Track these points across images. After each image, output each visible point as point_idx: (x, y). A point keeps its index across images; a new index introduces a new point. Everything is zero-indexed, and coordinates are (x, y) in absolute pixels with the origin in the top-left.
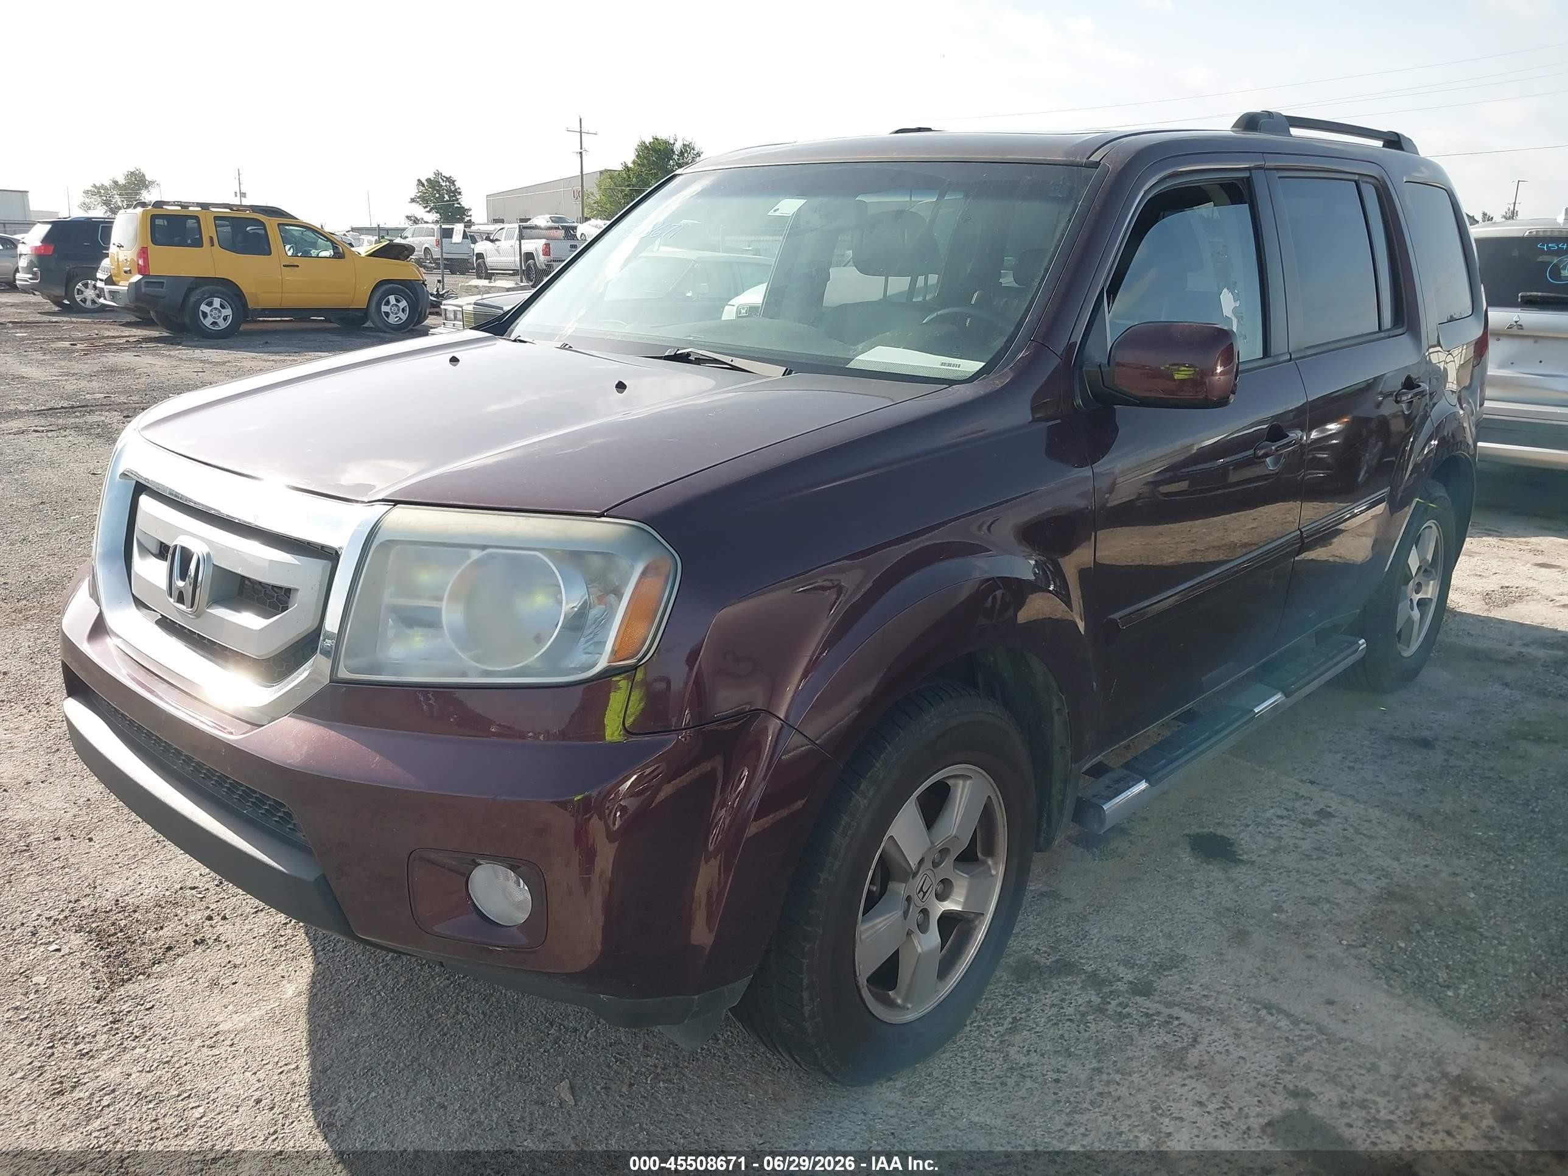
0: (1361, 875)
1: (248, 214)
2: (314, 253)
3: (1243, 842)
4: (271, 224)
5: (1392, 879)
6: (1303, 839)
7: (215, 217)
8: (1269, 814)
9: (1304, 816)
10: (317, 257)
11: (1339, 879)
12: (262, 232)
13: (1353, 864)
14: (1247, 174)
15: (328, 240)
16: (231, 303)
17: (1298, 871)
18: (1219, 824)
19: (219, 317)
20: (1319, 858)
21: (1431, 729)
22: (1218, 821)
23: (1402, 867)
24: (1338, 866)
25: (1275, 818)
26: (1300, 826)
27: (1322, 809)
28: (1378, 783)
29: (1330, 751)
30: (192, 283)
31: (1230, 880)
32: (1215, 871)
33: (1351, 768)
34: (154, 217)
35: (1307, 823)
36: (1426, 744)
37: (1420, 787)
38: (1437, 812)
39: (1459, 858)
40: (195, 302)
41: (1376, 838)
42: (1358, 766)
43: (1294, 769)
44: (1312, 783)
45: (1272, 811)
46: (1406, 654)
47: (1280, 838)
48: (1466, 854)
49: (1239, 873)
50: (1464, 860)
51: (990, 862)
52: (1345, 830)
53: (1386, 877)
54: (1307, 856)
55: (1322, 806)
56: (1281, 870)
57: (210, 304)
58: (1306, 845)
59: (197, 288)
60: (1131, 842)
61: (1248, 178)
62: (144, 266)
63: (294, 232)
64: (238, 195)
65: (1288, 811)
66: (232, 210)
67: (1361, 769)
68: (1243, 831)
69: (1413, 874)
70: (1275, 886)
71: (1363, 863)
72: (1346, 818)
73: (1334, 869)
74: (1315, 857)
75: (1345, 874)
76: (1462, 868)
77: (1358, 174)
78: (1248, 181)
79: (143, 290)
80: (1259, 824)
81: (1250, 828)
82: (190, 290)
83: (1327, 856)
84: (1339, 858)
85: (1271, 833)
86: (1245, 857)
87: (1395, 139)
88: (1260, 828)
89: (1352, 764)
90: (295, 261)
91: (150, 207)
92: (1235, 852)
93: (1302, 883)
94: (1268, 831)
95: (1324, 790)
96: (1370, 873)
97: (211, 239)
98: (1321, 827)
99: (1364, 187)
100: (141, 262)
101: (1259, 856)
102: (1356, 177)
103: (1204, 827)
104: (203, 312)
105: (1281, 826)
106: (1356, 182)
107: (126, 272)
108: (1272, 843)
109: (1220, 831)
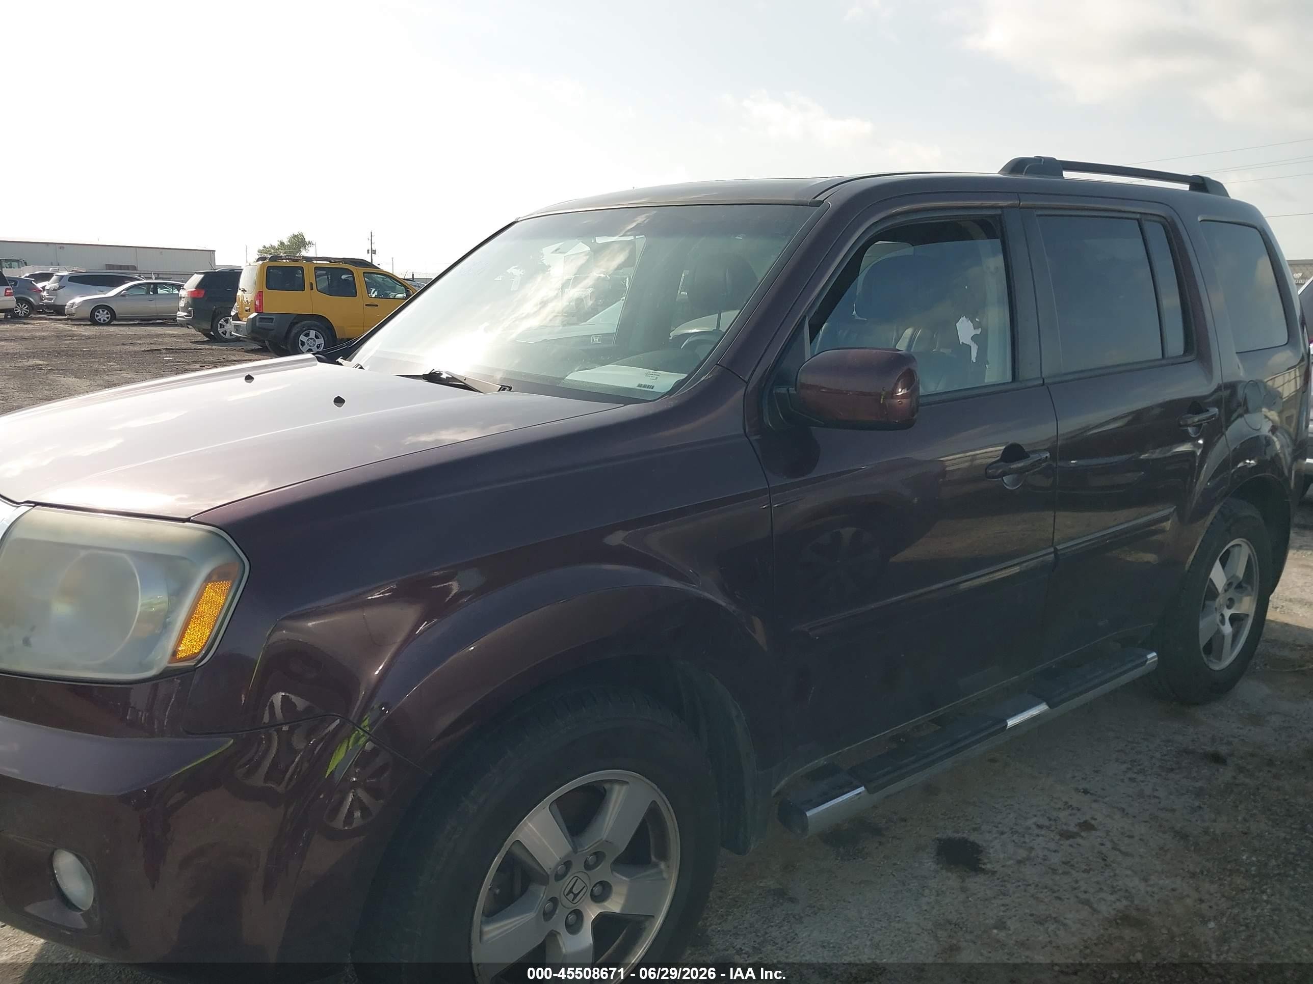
0: (1102, 895)
1: (341, 265)
2: (392, 295)
3: (991, 851)
4: (358, 272)
5: (1132, 902)
6: (1055, 851)
7: (315, 268)
8: (1030, 823)
9: (1065, 827)
10: (394, 298)
11: (1077, 897)
12: (351, 279)
13: (1098, 883)
14: (999, 212)
15: (403, 285)
16: (324, 334)
17: (1037, 886)
18: (975, 829)
19: (314, 345)
20: (1065, 873)
21: (1229, 743)
22: (974, 826)
23: (1149, 889)
24: (1082, 883)
25: (1034, 827)
26: (1058, 837)
27: (1085, 822)
28: (1155, 797)
29: (1117, 760)
30: (295, 318)
31: (964, 890)
32: (952, 880)
33: (1132, 780)
34: (269, 268)
35: (1066, 835)
36: (1217, 759)
37: (1197, 804)
38: (1206, 832)
39: (1212, 882)
40: (296, 334)
41: (1132, 855)
42: (1140, 777)
43: (1074, 777)
44: (1086, 792)
45: (1034, 820)
46: (1216, 667)
47: (1032, 848)
48: (1220, 879)
49: (977, 884)
50: (1216, 886)
51: (662, 865)
52: (1102, 844)
53: (1126, 898)
54: (1053, 869)
55: (1087, 817)
56: (1020, 884)
57: (307, 335)
58: (1055, 859)
59: (297, 323)
60: (880, 843)
61: (1000, 215)
62: (260, 306)
63: (378, 279)
64: (370, 252)
65: (1050, 820)
66: (330, 262)
67: (1142, 782)
68: (996, 838)
69: (1156, 897)
70: (1007, 900)
71: (1108, 882)
72: (1108, 832)
73: (1076, 886)
74: (1060, 872)
75: (1085, 892)
76: (1211, 894)
77: (1138, 213)
78: (999, 219)
79: (257, 324)
80: (1014, 832)
81: (1005, 836)
82: (293, 324)
83: (1073, 872)
84: (1085, 875)
85: (1025, 842)
86: (989, 866)
87: (1200, 182)
88: (1015, 837)
89: (1134, 776)
90: (376, 302)
91: (267, 260)
92: (980, 860)
93: (1037, 898)
94: (1022, 839)
95: (1095, 801)
96: (1112, 894)
97: (311, 284)
98: (1079, 840)
99: (1147, 226)
100: (257, 303)
101: (1003, 866)
102: (1138, 216)
103: (958, 832)
104: (301, 341)
105: (1038, 836)
106: (1139, 222)
107: (246, 311)
108: (1022, 853)
109: (974, 837)
